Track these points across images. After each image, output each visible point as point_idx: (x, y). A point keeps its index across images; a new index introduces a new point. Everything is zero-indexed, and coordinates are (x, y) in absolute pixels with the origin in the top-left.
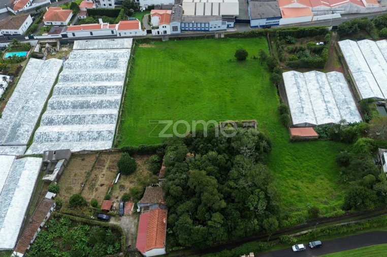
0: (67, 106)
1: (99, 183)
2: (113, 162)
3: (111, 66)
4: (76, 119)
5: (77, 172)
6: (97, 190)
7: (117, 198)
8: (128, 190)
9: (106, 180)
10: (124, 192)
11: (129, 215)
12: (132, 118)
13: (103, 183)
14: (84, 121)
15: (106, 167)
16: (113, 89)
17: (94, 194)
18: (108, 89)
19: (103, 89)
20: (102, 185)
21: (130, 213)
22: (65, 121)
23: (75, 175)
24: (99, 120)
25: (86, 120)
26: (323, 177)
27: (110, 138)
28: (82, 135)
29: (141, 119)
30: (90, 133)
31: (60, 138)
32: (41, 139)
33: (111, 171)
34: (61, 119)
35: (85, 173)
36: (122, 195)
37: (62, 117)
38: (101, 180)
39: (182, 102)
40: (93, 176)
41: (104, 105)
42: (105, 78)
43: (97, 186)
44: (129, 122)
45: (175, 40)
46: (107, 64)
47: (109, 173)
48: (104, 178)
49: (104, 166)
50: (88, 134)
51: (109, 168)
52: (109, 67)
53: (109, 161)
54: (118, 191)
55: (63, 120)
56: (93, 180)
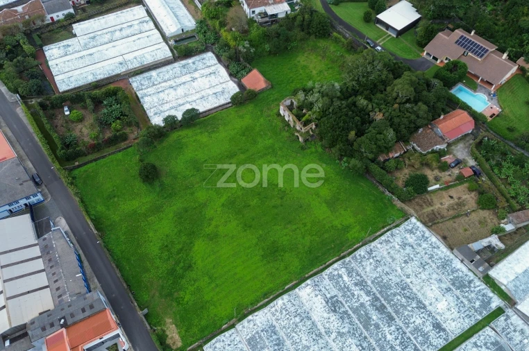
1: (452, 201)
2: (421, 206)
3: (275, 337)
4: (408, 294)
5: (461, 231)
6: (459, 198)
7: (450, 175)
8: (434, 173)
9: (444, 198)
10: (440, 174)
11: (454, 155)
12: (349, 235)
13: (449, 198)
14: (401, 281)
15: (432, 208)
16: (323, 289)
17: (464, 197)
18: (328, 296)
20: (451, 197)
21: (451, 156)
22: (421, 308)
23: (466, 230)
24: (385, 265)
25: (399, 280)
27: (398, 232)
28: (421, 264)
29: (341, 224)
30: (412, 256)
31: (446, 289)
32: (467, 312)
33: (431, 199)
34: (423, 315)
35: (455, 222)
36: (443, 173)
37: (421, 315)
38: (448, 202)
40: (451, 212)
41: (358, 278)
42: (309, 323)
43: (456, 200)
44: (356, 235)
46: (276, 345)
47: (435, 200)
48: (444, 200)
49: (432, 210)
50: (415, 259)
51: (431, 204)
52: (278, 339)
53: (425, 211)
54: (443, 179)
55: (422, 310)
56: (454, 209)
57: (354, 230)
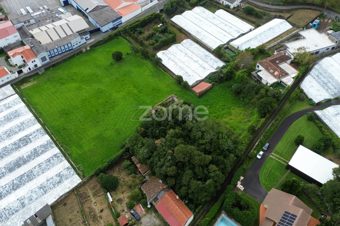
0: (3, 173)
1: (97, 211)
2: (94, 189)
3: (12, 117)
4: (24, 179)
5: (70, 217)
6: (101, 217)
7: (123, 211)
8: (126, 199)
9: (101, 205)
10: (125, 202)
11: (145, 215)
12: (74, 148)
13: (101, 209)
14: (34, 175)
15: (91, 196)
16: (35, 134)
17: (102, 221)
18: (31, 137)
19: (25, 139)
20: (102, 211)
21: (144, 213)
22: (13, 186)
23: (70, 220)
24: (47, 166)
25: (35, 173)
26: (233, 108)
27: (72, 173)
28: (45, 187)
29: (83, 143)
30: (51, 181)
31: (24, 203)
32: (4, 216)
33: (99, 196)
34: (8, 187)
35: (78, 212)
36: (125, 205)
37: (7, 186)
38: (97, 208)
39: (104, 113)
40: (87, 210)
41: (40, 151)
42: (17, 130)
43: (98, 215)
44: (74, 152)
45: (51, 69)
46: (8, 117)
47: (98, 198)
48: (98, 205)
49: (89, 196)
50: (49, 182)
51: (95, 195)
52: (11, 118)
53: (89, 190)
54: (119, 205)
55: (11, 187)
56: (90, 212)
57: (78, 151)
